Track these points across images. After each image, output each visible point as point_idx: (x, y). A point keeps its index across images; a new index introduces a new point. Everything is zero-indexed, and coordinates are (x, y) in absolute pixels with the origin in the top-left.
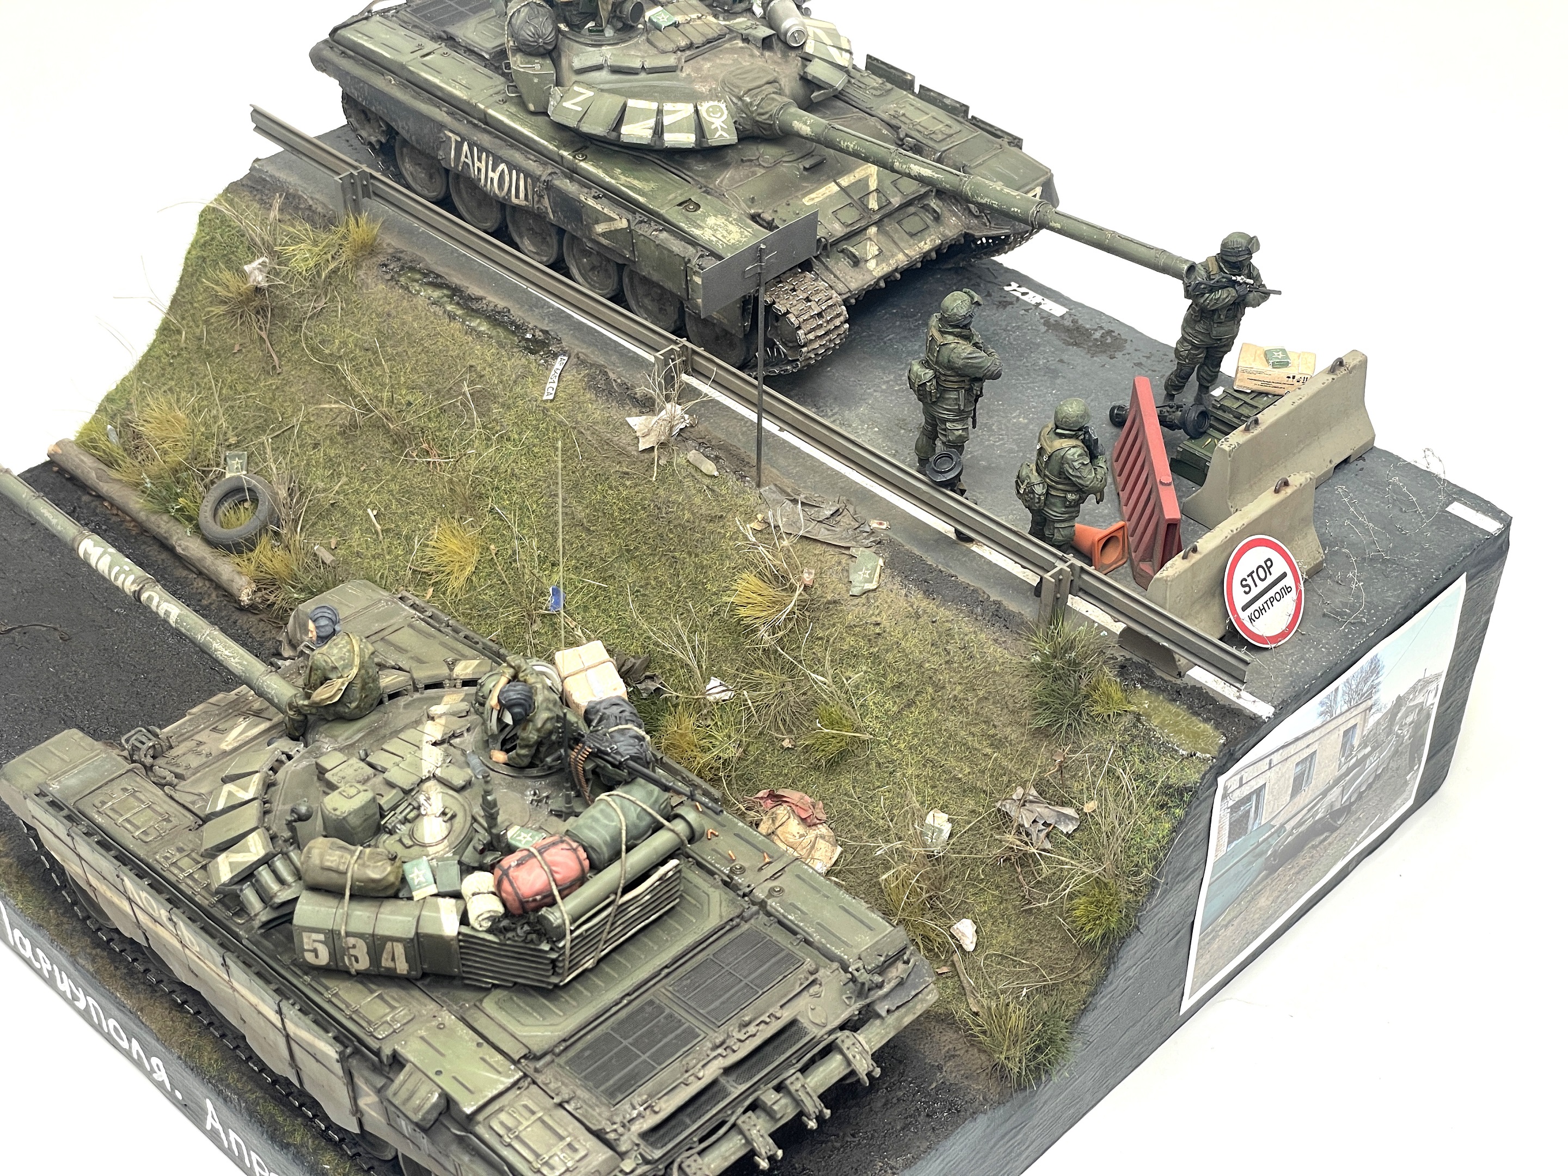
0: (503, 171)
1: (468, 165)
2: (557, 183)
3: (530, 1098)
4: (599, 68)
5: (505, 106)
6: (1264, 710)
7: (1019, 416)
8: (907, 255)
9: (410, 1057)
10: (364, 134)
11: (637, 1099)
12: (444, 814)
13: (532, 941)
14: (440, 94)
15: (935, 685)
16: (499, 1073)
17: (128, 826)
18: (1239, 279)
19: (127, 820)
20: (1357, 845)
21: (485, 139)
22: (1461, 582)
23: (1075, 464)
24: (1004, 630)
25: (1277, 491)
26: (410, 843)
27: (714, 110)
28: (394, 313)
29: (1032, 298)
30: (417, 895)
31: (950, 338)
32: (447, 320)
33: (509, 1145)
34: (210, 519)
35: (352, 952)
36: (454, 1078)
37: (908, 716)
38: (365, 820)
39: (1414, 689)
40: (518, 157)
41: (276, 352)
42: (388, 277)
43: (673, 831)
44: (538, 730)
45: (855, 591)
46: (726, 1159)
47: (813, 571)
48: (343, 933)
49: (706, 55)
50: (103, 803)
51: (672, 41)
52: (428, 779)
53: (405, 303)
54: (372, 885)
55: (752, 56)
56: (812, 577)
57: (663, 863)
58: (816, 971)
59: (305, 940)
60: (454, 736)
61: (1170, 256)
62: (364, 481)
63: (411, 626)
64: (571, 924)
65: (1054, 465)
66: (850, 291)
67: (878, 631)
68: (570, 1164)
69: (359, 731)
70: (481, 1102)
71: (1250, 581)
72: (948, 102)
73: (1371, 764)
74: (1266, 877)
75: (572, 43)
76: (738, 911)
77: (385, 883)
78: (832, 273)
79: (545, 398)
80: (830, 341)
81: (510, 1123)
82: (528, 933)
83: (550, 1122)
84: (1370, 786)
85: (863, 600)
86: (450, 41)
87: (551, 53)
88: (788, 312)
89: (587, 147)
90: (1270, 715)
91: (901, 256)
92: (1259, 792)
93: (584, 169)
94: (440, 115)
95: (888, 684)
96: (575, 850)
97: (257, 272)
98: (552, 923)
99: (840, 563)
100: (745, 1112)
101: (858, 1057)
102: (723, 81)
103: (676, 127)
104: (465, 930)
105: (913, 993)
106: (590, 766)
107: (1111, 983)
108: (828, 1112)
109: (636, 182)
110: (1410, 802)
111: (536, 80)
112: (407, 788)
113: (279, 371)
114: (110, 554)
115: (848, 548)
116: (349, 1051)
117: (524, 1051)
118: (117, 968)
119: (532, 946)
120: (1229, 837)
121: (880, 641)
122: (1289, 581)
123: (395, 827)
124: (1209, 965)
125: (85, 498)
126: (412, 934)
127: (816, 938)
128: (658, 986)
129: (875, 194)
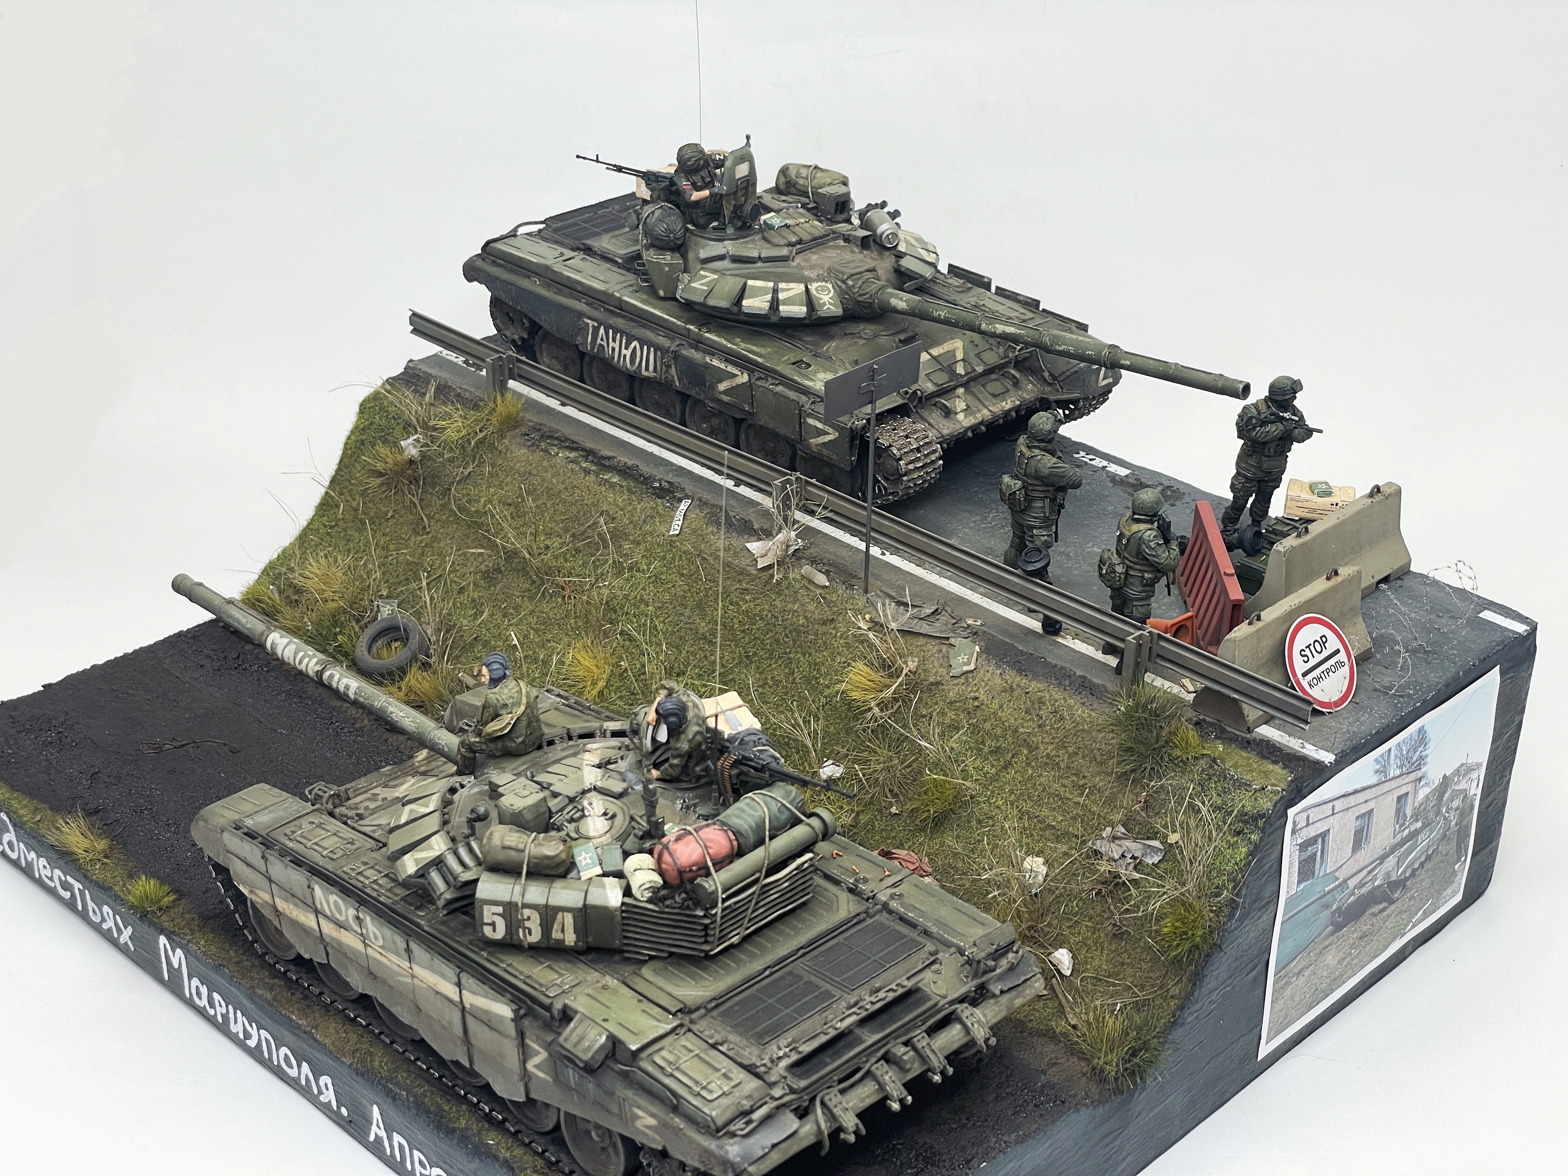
0: (635, 347)
1: (603, 346)
2: (684, 352)
3: (688, 1041)
4: (721, 258)
5: (638, 295)
6: (1328, 758)
7: (1093, 546)
8: (990, 411)
9: (580, 1008)
10: (508, 333)
11: (783, 1042)
12: (605, 814)
13: (688, 908)
14: (579, 288)
15: (1029, 746)
16: (659, 1021)
17: (317, 848)
18: (1286, 415)
19: (316, 844)
20: (1413, 927)
21: (620, 323)
22: (1495, 674)
23: (1151, 544)
24: (1090, 696)
25: (1328, 579)
26: (577, 836)
27: (823, 289)
28: (535, 472)
29: (1099, 462)
30: (585, 875)
31: (1037, 451)
32: (583, 475)
33: (671, 1075)
34: (365, 652)
35: (527, 924)
36: (620, 1024)
37: (1004, 777)
38: (538, 816)
39: (1457, 772)
40: (649, 335)
41: (426, 515)
42: (529, 443)
43: (809, 825)
44: (690, 741)
45: (954, 672)
46: (862, 1100)
47: (917, 659)
48: (520, 904)
49: (813, 250)
50: (293, 832)
51: (786, 238)
52: (589, 790)
53: (545, 463)
54: (547, 862)
55: (853, 252)
56: (916, 664)
57: (800, 855)
58: (936, 953)
59: (485, 913)
60: (609, 762)
61: (1227, 379)
62: (504, 616)
63: (556, 709)
64: (723, 893)
65: (1133, 547)
66: (943, 436)
67: (976, 703)
68: (726, 1089)
69: (524, 764)
70: (646, 1041)
71: (1307, 652)
72: (1021, 298)
73: (1423, 841)
74: (1332, 934)
75: (698, 239)
76: (864, 908)
77: (557, 860)
78: (927, 422)
79: (671, 533)
80: (927, 473)
81: (671, 1058)
82: (684, 900)
83: (707, 1058)
84: (1422, 865)
85: (962, 680)
86: (588, 251)
87: (679, 248)
88: (891, 446)
89: (709, 323)
90: (1332, 761)
91: (986, 412)
92: (1324, 835)
93: (709, 338)
94: (580, 306)
95: (986, 750)
96: (726, 831)
97: (411, 447)
98: (706, 890)
99: (940, 651)
100: (877, 1062)
101: (976, 1025)
102: (829, 268)
103: (790, 301)
104: (627, 900)
105: (1023, 978)
106: (735, 772)
107: (1197, 1001)
108: (951, 1071)
109: (754, 348)
110: (1459, 898)
111: (667, 269)
112: (571, 794)
113: (428, 530)
114: (295, 643)
115: (948, 638)
116: (522, 1012)
117: (680, 1006)
118: (293, 994)
119: (688, 912)
120: (1299, 876)
121: (979, 713)
122: (1342, 656)
123: (562, 824)
124: (1283, 1013)
125: (249, 647)
126: (580, 905)
127: (934, 929)
128: (795, 963)
129: (962, 363)
